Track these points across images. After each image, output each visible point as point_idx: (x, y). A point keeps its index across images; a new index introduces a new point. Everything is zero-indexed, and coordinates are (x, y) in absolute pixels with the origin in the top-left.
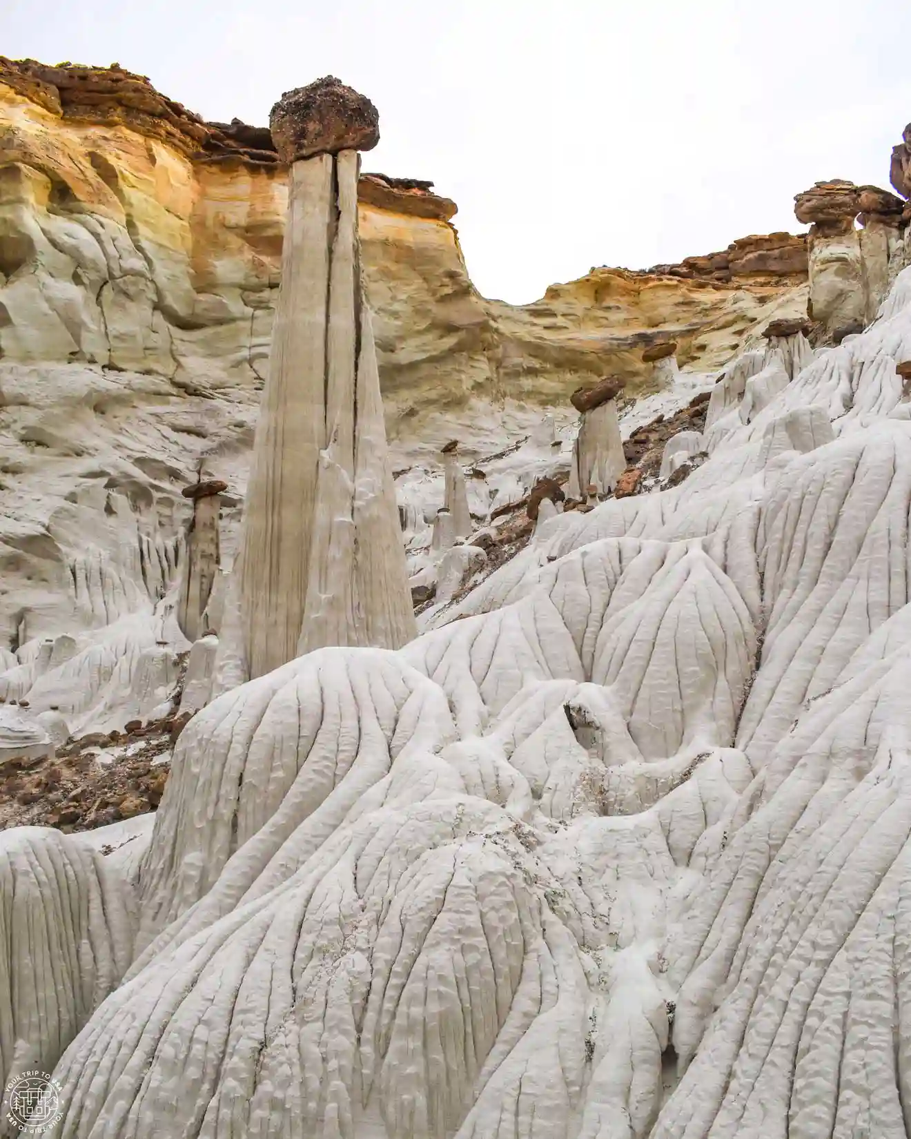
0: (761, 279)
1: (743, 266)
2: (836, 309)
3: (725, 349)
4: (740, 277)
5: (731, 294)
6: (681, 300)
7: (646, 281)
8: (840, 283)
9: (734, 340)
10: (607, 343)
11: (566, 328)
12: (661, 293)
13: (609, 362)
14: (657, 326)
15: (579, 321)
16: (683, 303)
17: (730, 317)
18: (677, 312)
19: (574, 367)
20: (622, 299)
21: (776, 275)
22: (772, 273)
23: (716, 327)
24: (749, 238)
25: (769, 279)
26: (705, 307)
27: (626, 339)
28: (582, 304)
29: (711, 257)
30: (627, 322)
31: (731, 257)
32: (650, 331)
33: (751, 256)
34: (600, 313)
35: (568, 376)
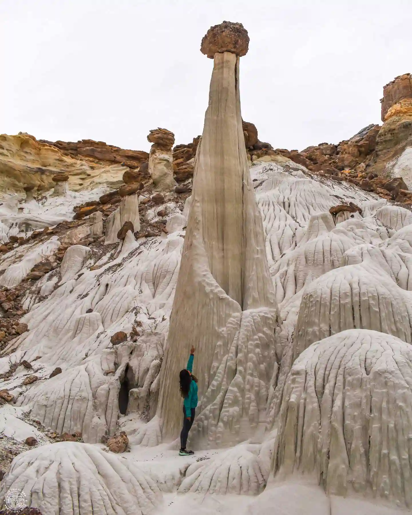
0: (91, 159)
1: (84, 151)
2: (162, 180)
3: (77, 184)
4: (83, 156)
5: (79, 162)
6: (58, 158)
7: (44, 146)
8: (165, 170)
9: (81, 182)
10: (25, 168)
11: (7, 156)
12: (50, 152)
13: (24, 177)
14: (45, 166)
15: (13, 155)
16: (58, 160)
17: (79, 171)
18: (55, 163)
19: (9, 175)
20: (33, 150)
21: (97, 159)
22: (96, 158)
23: (72, 174)
24: (89, 140)
25: (94, 160)
26: (68, 164)
27: (33, 169)
28: (15, 147)
29: (69, 143)
30: (33, 161)
31: (78, 146)
32: (44, 168)
33: (88, 148)
34: (23, 154)
35: (6, 179)
